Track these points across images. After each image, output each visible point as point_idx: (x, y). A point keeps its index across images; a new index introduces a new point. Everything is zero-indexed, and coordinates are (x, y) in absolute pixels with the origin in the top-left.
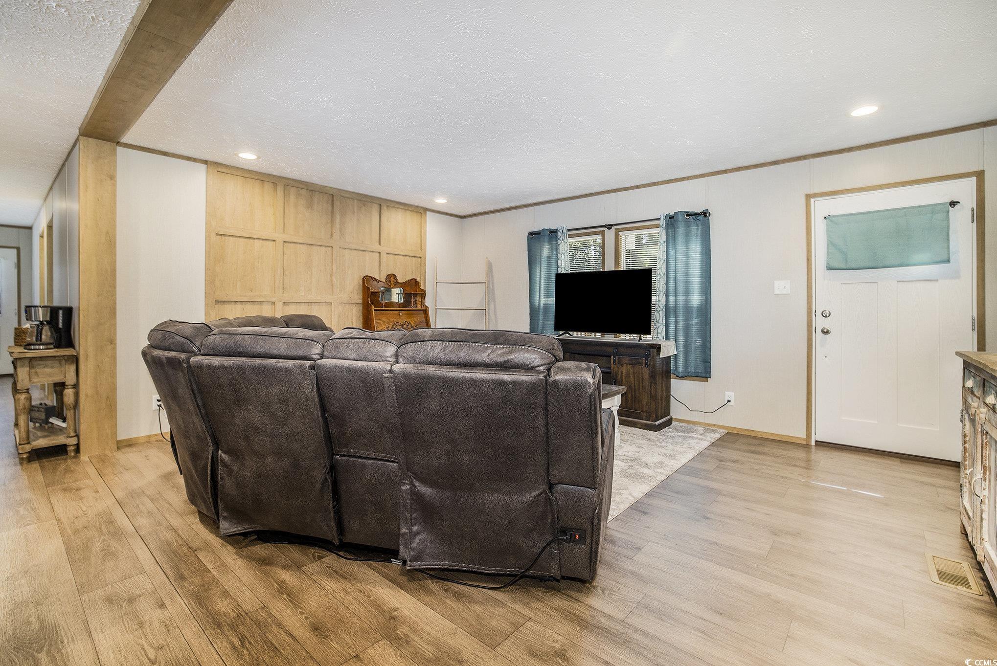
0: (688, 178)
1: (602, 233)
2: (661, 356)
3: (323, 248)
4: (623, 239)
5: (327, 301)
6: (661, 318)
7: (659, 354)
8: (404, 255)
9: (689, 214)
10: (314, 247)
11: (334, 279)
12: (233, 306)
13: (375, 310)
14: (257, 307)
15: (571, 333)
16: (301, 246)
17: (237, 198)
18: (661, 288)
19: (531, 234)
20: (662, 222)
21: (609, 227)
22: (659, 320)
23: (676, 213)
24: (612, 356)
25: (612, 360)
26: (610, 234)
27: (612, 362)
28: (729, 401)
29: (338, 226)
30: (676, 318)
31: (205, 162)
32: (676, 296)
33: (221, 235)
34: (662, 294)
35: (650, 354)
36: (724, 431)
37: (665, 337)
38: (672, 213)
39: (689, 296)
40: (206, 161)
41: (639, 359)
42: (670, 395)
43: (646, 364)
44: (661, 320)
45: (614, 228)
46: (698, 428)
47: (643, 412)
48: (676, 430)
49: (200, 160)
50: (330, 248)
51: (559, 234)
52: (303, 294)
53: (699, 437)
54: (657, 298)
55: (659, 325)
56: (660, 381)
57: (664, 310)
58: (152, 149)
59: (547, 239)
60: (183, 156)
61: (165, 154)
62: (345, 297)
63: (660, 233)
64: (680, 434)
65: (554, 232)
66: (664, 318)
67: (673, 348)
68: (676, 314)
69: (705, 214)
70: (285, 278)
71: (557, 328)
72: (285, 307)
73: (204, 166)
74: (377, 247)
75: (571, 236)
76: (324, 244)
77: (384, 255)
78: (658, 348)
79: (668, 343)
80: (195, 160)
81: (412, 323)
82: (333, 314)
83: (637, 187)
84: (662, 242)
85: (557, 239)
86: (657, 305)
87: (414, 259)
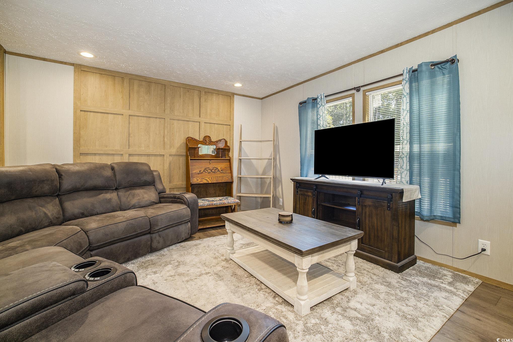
0: (433, 31)
1: (352, 96)
2: (404, 201)
3: (158, 120)
4: (370, 98)
5: (161, 154)
6: (405, 164)
7: (401, 197)
8: (217, 124)
9: (434, 64)
10: (151, 119)
11: (166, 139)
12: (93, 157)
13: (191, 159)
14: (110, 157)
15: (327, 176)
16: (142, 118)
17: (96, 87)
18: (405, 137)
19: (301, 103)
20: (406, 76)
21: (358, 89)
22: (403, 165)
23: (420, 66)
24: (357, 198)
25: (357, 201)
26: (359, 96)
27: (357, 203)
28: (484, 250)
29: (168, 105)
30: (420, 164)
31: (72, 64)
32: (420, 144)
33: (85, 111)
34: (405, 141)
35: (392, 198)
36: (477, 280)
37: (409, 182)
38: (415, 67)
39: (434, 143)
40: (74, 64)
41: (381, 202)
42: (414, 236)
43: (389, 207)
44: (405, 166)
45: (362, 89)
46: (445, 272)
47: (386, 252)
48: (421, 273)
49: (68, 63)
50: (163, 119)
51: (319, 100)
52: (143, 149)
53: (448, 287)
54: (401, 146)
55: (403, 170)
56: (403, 223)
57: (408, 157)
58: (34, 57)
59: (310, 105)
60: (57, 61)
61: (44, 59)
62: (174, 151)
63: (405, 88)
64: (425, 279)
65: (315, 99)
66: (408, 164)
67: (417, 192)
68: (420, 160)
69: (453, 61)
70: (130, 138)
71: (316, 172)
72: (130, 157)
73: (72, 68)
74: (197, 118)
75: (328, 102)
76: (158, 117)
77: (203, 125)
78: (401, 193)
79: (412, 187)
80: (65, 63)
81: (219, 168)
82: (165, 162)
83: (382, 52)
84: (405, 94)
85: (317, 104)
86: (401, 153)
87: (225, 126)
